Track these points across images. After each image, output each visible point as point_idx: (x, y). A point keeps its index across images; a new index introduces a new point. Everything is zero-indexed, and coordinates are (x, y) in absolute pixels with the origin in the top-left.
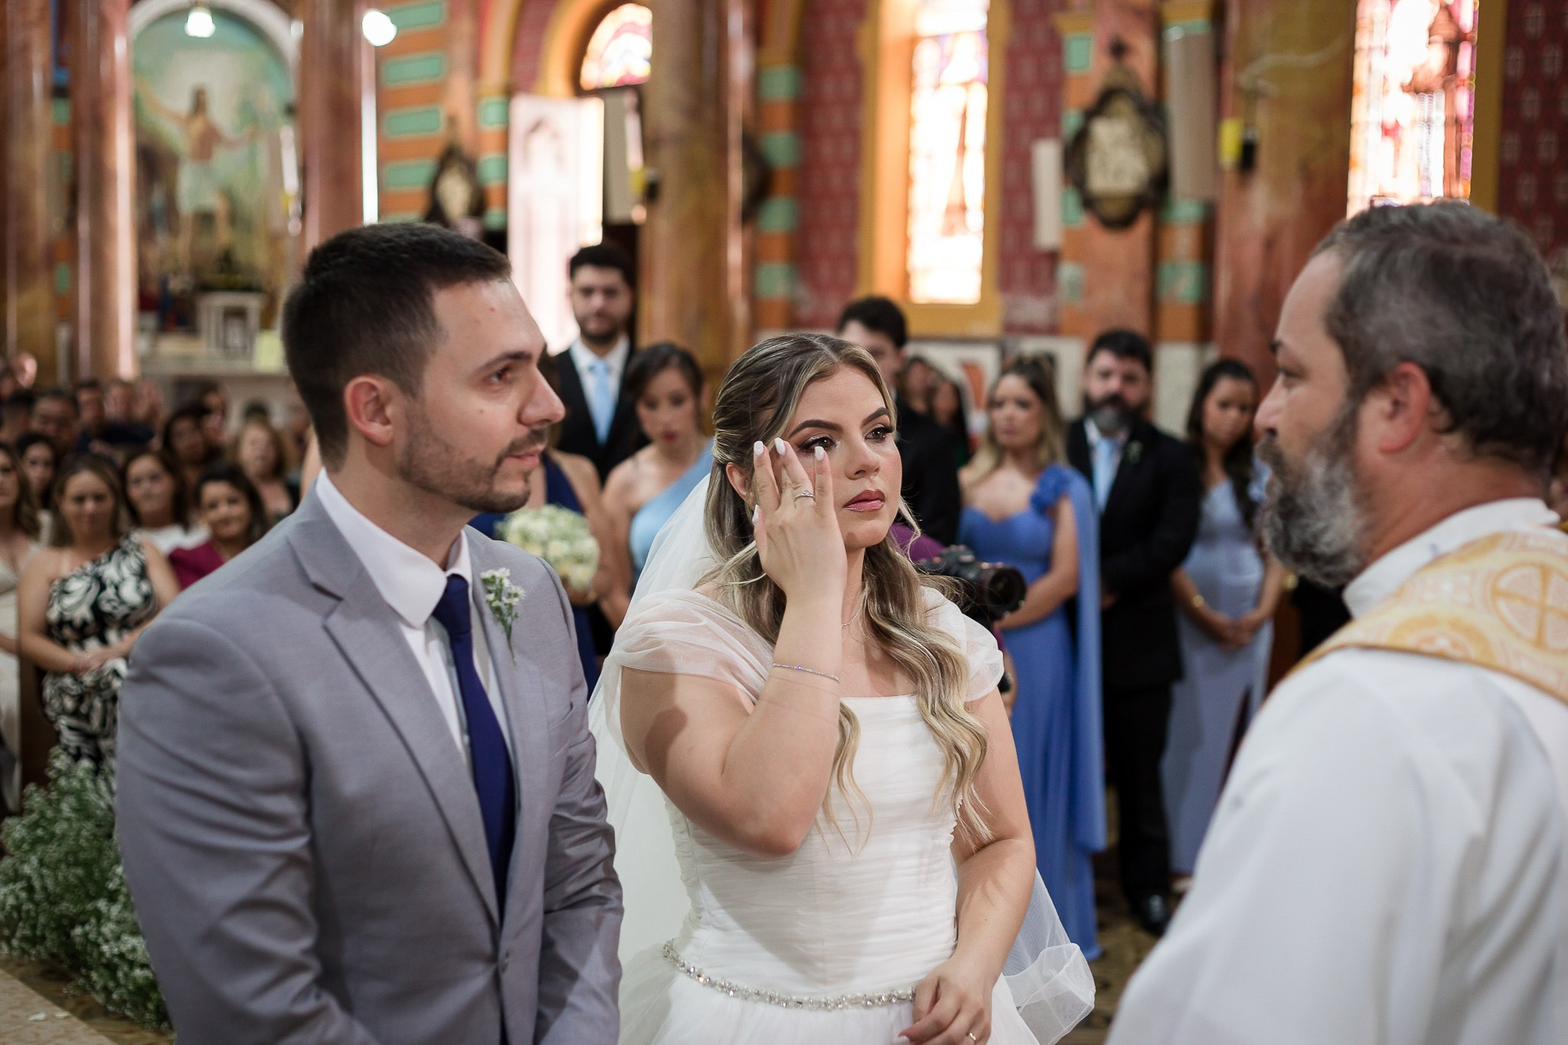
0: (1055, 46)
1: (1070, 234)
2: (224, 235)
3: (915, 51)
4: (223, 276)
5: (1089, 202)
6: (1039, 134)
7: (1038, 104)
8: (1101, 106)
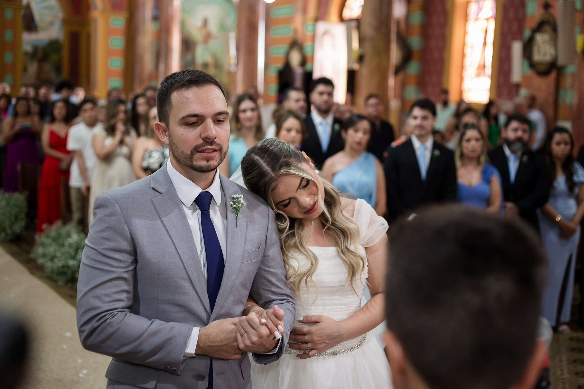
0: (523, 5)
1: (524, 77)
2: (212, 71)
3: (468, 6)
5: (532, 65)
6: (515, 39)
7: (515, 27)
8: (539, 28)
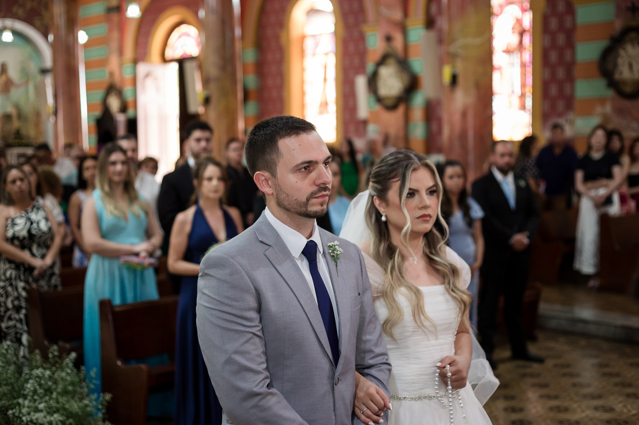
0: (362, 38)
1: (372, 113)
2: (16, 124)
3: (304, 42)
4: (17, 141)
5: (379, 100)
6: (357, 73)
7: (356, 61)
8: (383, 61)
